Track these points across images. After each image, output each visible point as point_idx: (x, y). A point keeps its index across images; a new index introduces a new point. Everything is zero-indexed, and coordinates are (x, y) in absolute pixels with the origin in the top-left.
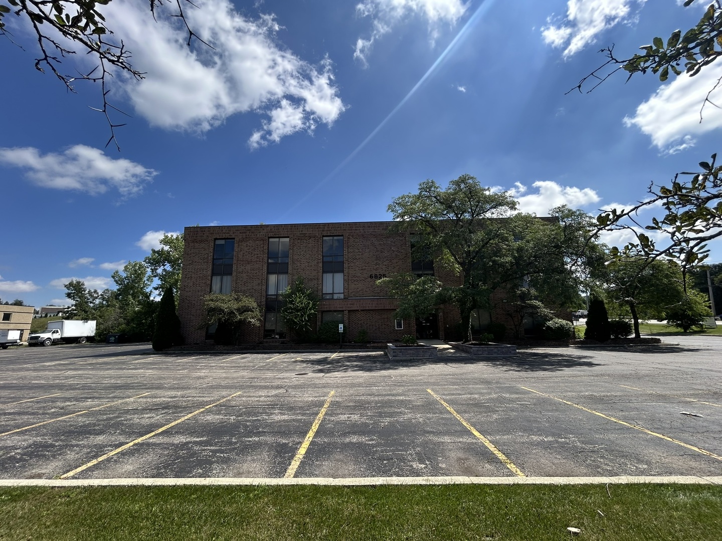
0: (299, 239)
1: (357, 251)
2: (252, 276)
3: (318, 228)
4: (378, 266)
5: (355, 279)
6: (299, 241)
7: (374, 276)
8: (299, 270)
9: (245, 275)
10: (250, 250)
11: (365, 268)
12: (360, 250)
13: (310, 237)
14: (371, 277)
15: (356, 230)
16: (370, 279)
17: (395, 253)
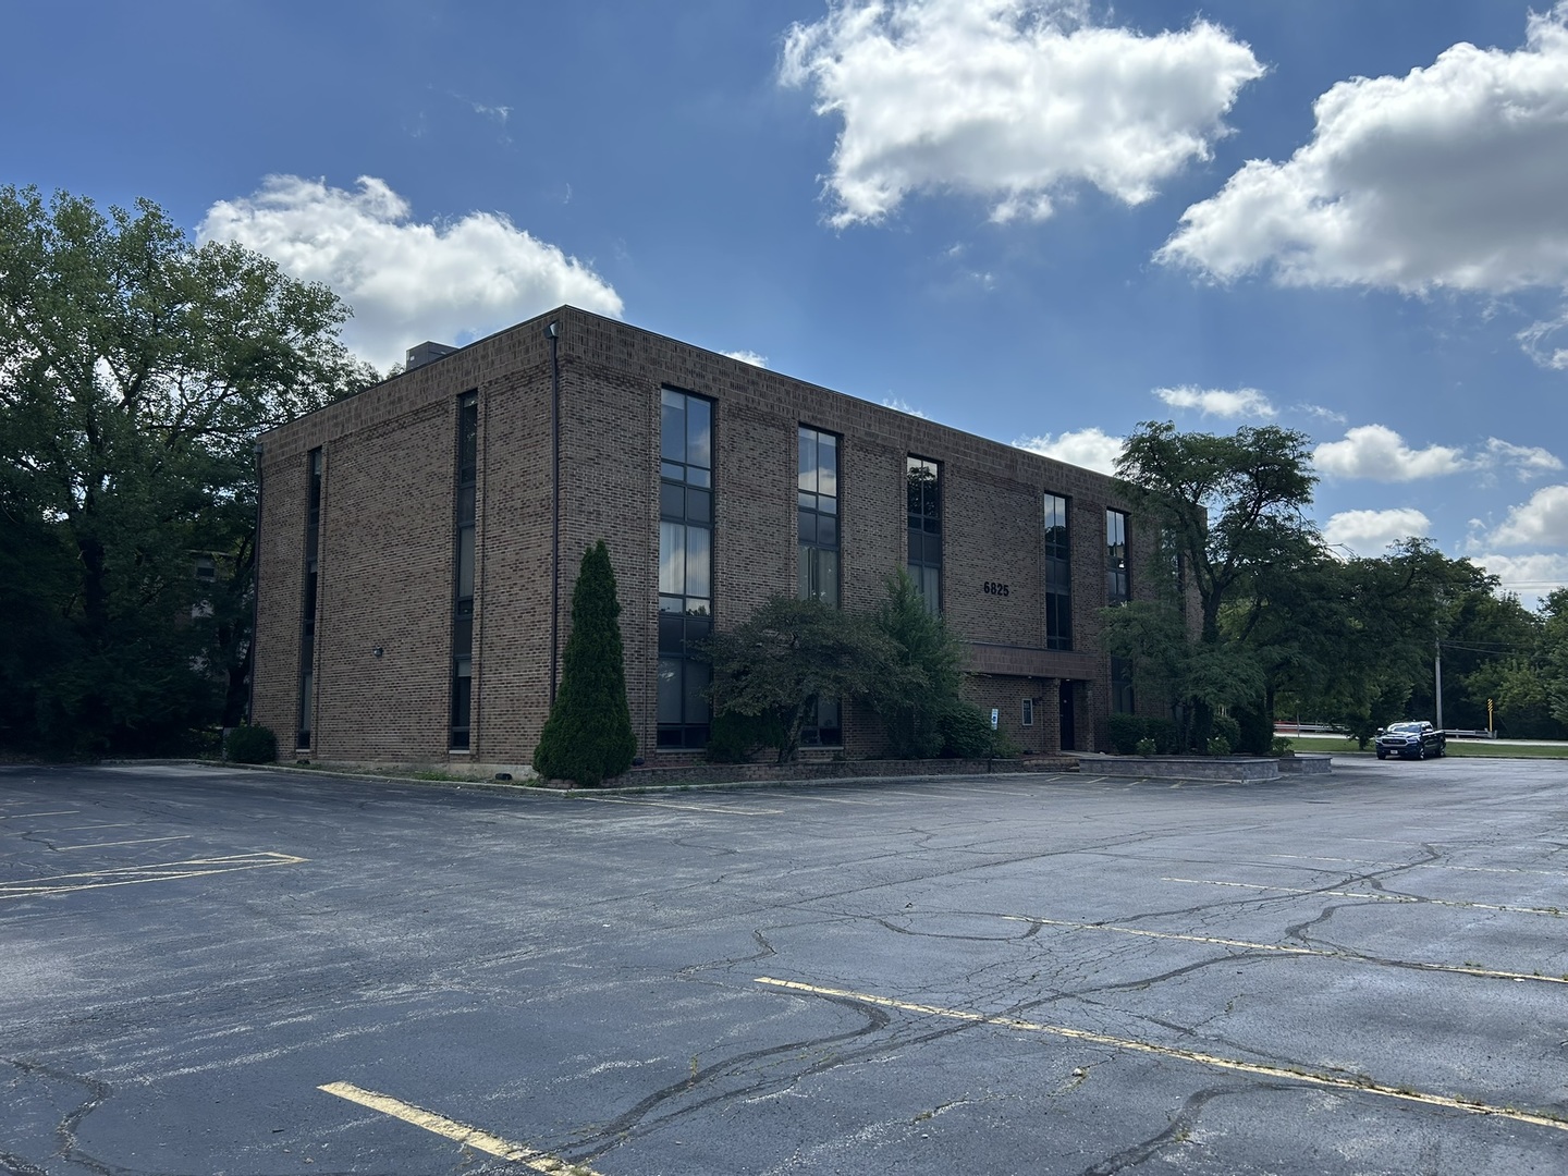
0: (861, 449)
1: (964, 513)
2: (762, 543)
3: (899, 427)
4: (996, 562)
5: (961, 589)
6: (861, 454)
7: (989, 585)
8: (863, 545)
9: (745, 535)
10: (756, 454)
11: (976, 561)
12: (971, 514)
13: (885, 449)
14: (986, 589)
15: (965, 454)
16: (983, 593)
17: (1023, 533)
